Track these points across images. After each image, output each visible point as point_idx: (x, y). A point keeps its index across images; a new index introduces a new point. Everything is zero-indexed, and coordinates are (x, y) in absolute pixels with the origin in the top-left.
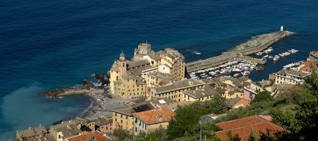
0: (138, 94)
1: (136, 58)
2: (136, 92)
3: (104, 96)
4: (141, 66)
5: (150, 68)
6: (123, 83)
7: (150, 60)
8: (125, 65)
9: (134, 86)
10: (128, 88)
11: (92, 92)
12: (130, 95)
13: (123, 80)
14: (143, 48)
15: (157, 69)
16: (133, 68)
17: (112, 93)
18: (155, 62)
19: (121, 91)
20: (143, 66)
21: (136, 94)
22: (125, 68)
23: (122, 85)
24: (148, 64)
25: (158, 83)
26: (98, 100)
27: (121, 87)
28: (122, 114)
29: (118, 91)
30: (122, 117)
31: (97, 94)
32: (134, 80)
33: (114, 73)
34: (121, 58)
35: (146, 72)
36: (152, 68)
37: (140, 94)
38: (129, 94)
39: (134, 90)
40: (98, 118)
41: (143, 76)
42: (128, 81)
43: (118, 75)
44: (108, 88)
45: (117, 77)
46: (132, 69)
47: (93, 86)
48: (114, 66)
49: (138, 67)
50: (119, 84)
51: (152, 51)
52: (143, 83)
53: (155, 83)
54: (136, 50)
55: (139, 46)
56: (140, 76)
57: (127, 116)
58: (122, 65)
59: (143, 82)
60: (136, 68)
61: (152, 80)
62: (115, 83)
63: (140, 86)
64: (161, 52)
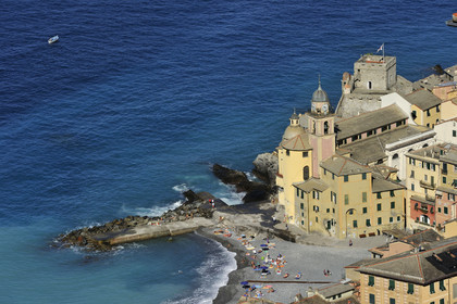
0: (380, 221)
1: (351, 106)
2: (373, 215)
3: (264, 235)
4: (379, 131)
5: (409, 134)
6: (326, 187)
7: (406, 108)
8: (331, 129)
9: (364, 195)
10: (347, 202)
11: (223, 224)
12: (355, 225)
13: (327, 179)
14: (372, 71)
15: (432, 136)
16: (355, 138)
17: (292, 222)
18: (421, 114)
19: (322, 215)
20: (384, 128)
21: (374, 222)
22: (331, 138)
23: (325, 195)
24: (399, 123)
25: (450, 180)
26: (250, 248)
27: (324, 201)
28: (393, 279)
29: (313, 214)
30: (392, 287)
31: (242, 229)
32: (364, 177)
33: (296, 156)
34: (316, 106)
35: (397, 148)
36: (416, 133)
37: (385, 221)
38: (351, 224)
39: (365, 210)
40: (300, 296)
41: (389, 163)
42: (346, 179)
43: (307, 161)
44: (274, 210)
45: (306, 170)
46: (349, 141)
47: (221, 205)
48: (291, 134)
49: (369, 133)
50: (316, 191)
51: (401, 80)
52: (395, 186)
53: (438, 182)
54: (346, 78)
55: (357, 65)
56: (380, 161)
57: (411, 283)
58: (320, 128)
59: (393, 182)
60: (364, 136)
61: (426, 171)
62: (300, 191)
63: (385, 195)
64: (433, 79)
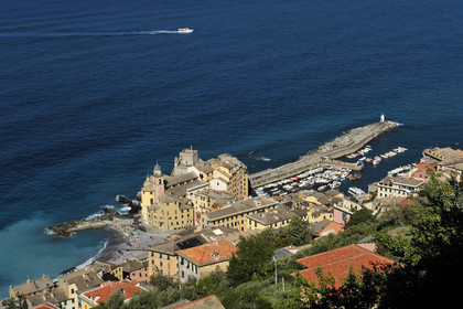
0: (183, 222)
1: (177, 171)
2: (180, 220)
3: (133, 229)
4: (185, 183)
5: (198, 184)
6: (160, 208)
7: (197, 173)
8: (163, 182)
9: (176, 211)
10: (168, 214)
11: (116, 224)
12: (172, 224)
13: (160, 204)
14: (187, 157)
15: (208, 185)
16: (174, 186)
17: (146, 223)
18: (205, 175)
19: (158, 220)
20: (188, 182)
22: (162, 186)
23: (159, 211)
25: (211, 205)
26: (126, 234)
27: (158, 214)
28: (161, 253)
29: (154, 220)
30: (161, 257)
31: (124, 226)
32: (176, 203)
33: (147, 194)
34: (155, 172)
35: (192, 190)
36: (202, 184)
37: (185, 222)
38: (170, 224)
39: (176, 218)
40: (127, 260)
41: (189, 197)
42: (168, 205)
43: (152, 196)
44: (140, 217)
45: (152, 200)
46: (172, 187)
47: (117, 215)
48: (146, 184)
49: (181, 184)
50: (155, 210)
51: (200, 160)
52: (190, 207)
53: (206, 206)
54: (176, 159)
55: (181, 154)
56: (185, 196)
57: (169, 255)
58: (157, 180)
59: (189, 205)
60: (179, 185)
61: (202, 201)
62: (149, 210)
63: (185, 211)
64: (212, 160)
